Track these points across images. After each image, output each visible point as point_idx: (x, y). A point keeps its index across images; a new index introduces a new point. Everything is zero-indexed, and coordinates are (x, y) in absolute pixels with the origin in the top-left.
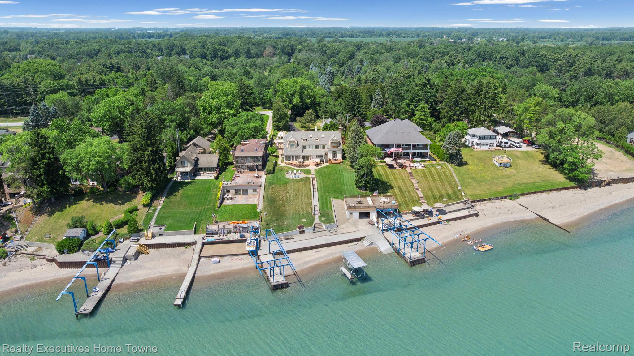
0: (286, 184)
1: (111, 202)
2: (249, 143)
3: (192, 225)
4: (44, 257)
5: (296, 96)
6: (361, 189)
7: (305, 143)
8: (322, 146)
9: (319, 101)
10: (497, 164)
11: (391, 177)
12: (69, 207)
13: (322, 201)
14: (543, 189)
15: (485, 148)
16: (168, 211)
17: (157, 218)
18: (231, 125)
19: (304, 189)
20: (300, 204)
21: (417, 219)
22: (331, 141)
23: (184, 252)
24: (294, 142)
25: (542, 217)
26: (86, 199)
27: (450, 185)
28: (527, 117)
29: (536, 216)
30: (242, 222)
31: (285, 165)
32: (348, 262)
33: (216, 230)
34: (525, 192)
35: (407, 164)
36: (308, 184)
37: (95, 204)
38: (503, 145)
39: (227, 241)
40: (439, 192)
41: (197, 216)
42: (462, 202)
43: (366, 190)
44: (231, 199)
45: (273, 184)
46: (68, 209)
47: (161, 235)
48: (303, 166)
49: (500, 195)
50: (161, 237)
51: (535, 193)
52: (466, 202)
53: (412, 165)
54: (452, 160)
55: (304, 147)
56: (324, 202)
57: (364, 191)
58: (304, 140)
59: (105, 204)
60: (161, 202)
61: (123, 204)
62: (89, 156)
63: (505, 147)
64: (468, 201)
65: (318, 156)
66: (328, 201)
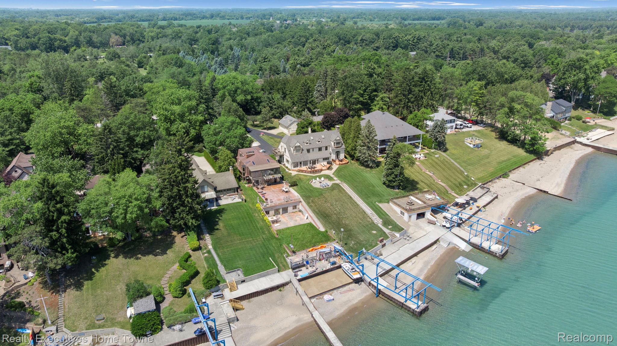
0: (322, 195)
1: (148, 253)
2: (254, 154)
3: (269, 262)
5: (239, 92)
6: (394, 189)
7: (308, 146)
8: (325, 148)
9: (257, 97)
10: (472, 146)
12: (97, 271)
13: (371, 207)
14: (519, 164)
16: (225, 250)
17: (221, 261)
18: (211, 135)
19: (344, 198)
20: (354, 214)
22: (335, 142)
23: (282, 297)
24: (299, 146)
25: (541, 191)
26: (112, 255)
27: (458, 172)
28: (474, 99)
29: (536, 190)
30: (321, 247)
31: (296, 173)
32: (470, 269)
33: (301, 262)
36: (342, 191)
37: (128, 260)
38: (458, 127)
40: (455, 180)
41: (264, 250)
42: (479, 187)
43: (399, 189)
44: (277, 221)
45: (310, 197)
46: (97, 274)
47: (243, 281)
48: (316, 171)
49: (496, 175)
50: (244, 284)
51: (517, 168)
52: (482, 188)
54: (440, 147)
55: (308, 151)
56: (374, 208)
57: (397, 190)
58: (307, 143)
59: (142, 257)
60: (208, 241)
61: (164, 252)
62: (124, 201)
63: (460, 129)
64: (481, 184)
65: (324, 159)
66: (378, 207)
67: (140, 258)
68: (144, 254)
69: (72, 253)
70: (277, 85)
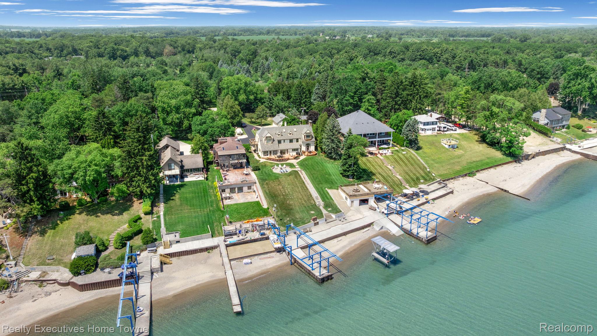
0: (278, 178)
1: (107, 213)
2: (226, 142)
3: (206, 228)
4: (55, 281)
5: (241, 92)
6: (349, 178)
7: (280, 138)
8: (296, 140)
9: (261, 97)
10: (447, 146)
11: (368, 164)
12: (62, 223)
13: (319, 191)
14: (491, 165)
15: (429, 133)
16: (173, 217)
17: (166, 224)
18: (198, 125)
19: (297, 182)
20: (301, 197)
21: (409, 201)
22: (305, 134)
23: (208, 258)
24: (270, 137)
25: (502, 190)
26: (78, 212)
27: (420, 168)
29: (497, 189)
30: (257, 220)
31: (265, 160)
32: (382, 247)
33: (234, 231)
35: (377, 152)
36: (298, 177)
37: (89, 217)
38: (442, 129)
39: (248, 241)
40: (414, 174)
41: (207, 219)
42: (436, 182)
43: (353, 178)
44: (229, 198)
45: (266, 180)
46: (61, 225)
47: (178, 242)
48: (283, 160)
49: (462, 174)
50: (178, 244)
51: (487, 169)
52: (440, 183)
53: (381, 151)
54: (411, 145)
55: (279, 142)
56: (322, 193)
57: (351, 180)
58: (279, 135)
59: (101, 216)
60: (161, 208)
61: (121, 213)
62: (84, 165)
63: (444, 131)
64: (440, 180)
65: (294, 150)
66: (326, 192)
67: (99, 216)
68: (103, 214)
69: (38, 205)
70: (283, 88)
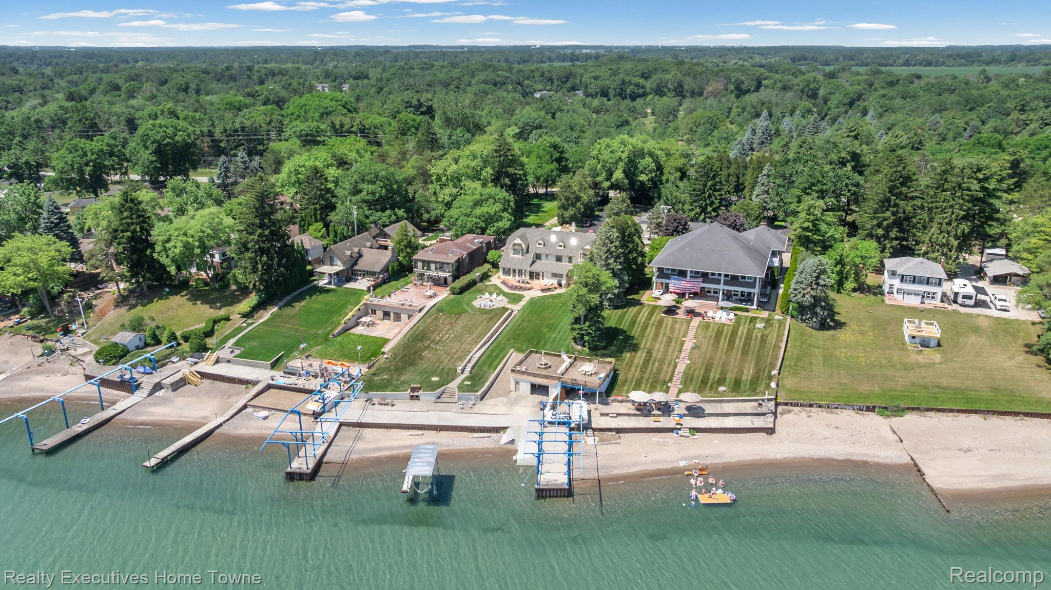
0: (462, 314)
1: (209, 303)
3: (275, 354)
5: (619, 167)
7: (540, 250)
13: (492, 352)
15: (912, 301)
16: (265, 329)
17: (245, 336)
20: (454, 350)
21: (634, 415)
22: (581, 251)
24: (520, 245)
25: (916, 465)
26: (184, 294)
27: (758, 362)
29: (908, 461)
30: (341, 364)
31: (496, 282)
33: (299, 369)
34: (923, 406)
35: (701, 311)
36: (496, 319)
38: (960, 300)
40: (724, 371)
41: (294, 343)
42: (757, 400)
43: (583, 346)
44: (370, 325)
45: (444, 311)
46: (154, 304)
47: (228, 361)
48: (520, 287)
49: (862, 402)
50: (226, 365)
51: (951, 411)
53: (711, 312)
54: (802, 315)
55: (538, 257)
56: (494, 354)
59: (200, 304)
60: (268, 314)
61: (220, 307)
65: (555, 275)
66: (501, 354)
67: (196, 305)
68: (204, 303)
